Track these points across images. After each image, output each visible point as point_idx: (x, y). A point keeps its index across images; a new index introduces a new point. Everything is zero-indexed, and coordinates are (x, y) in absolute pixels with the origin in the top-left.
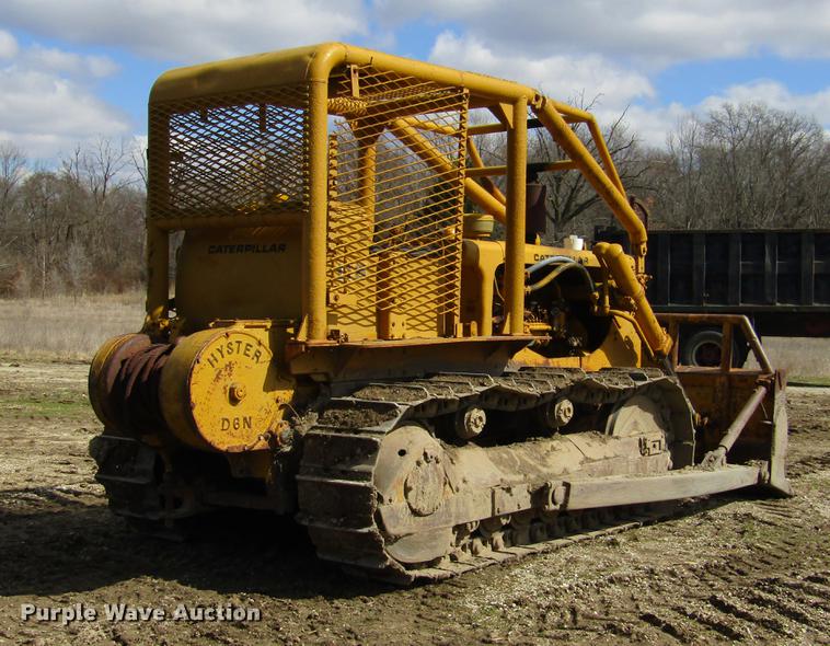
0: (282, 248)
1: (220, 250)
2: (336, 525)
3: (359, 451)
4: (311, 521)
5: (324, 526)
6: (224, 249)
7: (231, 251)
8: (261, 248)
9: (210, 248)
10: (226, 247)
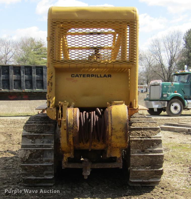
0: (110, 76)
1: (77, 76)
2: (149, 169)
3: (155, 144)
4: (137, 169)
5: (143, 170)
6: (79, 76)
7: (83, 77)
8: (99, 76)
9: (72, 75)
10: (81, 75)
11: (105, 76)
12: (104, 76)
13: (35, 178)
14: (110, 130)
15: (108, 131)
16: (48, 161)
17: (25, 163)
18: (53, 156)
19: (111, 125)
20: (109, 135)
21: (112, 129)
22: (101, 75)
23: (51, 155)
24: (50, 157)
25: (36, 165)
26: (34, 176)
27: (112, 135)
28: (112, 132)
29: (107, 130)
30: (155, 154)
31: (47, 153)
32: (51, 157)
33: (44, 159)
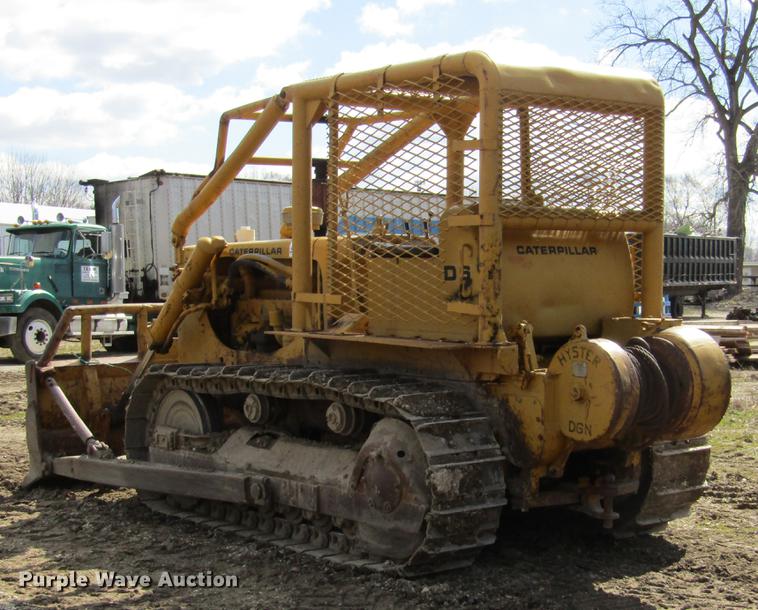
0: (593, 250)
1: (529, 250)
6: (534, 250)
7: (543, 252)
8: (573, 250)
9: (518, 248)
10: (536, 248)
11: (584, 250)
12: (583, 252)
13: (456, 548)
14: (697, 391)
15: (693, 395)
16: (493, 495)
17: (446, 509)
18: (502, 479)
19: (702, 379)
20: (693, 404)
21: (704, 388)
22: (576, 249)
23: (499, 476)
24: (496, 483)
25: (475, 511)
26: (453, 543)
27: (701, 404)
28: (702, 398)
29: (690, 393)
30: (699, 448)
31: (490, 473)
32: (499, 482)
33: (485, 490)
